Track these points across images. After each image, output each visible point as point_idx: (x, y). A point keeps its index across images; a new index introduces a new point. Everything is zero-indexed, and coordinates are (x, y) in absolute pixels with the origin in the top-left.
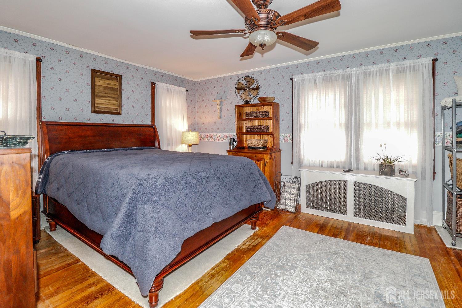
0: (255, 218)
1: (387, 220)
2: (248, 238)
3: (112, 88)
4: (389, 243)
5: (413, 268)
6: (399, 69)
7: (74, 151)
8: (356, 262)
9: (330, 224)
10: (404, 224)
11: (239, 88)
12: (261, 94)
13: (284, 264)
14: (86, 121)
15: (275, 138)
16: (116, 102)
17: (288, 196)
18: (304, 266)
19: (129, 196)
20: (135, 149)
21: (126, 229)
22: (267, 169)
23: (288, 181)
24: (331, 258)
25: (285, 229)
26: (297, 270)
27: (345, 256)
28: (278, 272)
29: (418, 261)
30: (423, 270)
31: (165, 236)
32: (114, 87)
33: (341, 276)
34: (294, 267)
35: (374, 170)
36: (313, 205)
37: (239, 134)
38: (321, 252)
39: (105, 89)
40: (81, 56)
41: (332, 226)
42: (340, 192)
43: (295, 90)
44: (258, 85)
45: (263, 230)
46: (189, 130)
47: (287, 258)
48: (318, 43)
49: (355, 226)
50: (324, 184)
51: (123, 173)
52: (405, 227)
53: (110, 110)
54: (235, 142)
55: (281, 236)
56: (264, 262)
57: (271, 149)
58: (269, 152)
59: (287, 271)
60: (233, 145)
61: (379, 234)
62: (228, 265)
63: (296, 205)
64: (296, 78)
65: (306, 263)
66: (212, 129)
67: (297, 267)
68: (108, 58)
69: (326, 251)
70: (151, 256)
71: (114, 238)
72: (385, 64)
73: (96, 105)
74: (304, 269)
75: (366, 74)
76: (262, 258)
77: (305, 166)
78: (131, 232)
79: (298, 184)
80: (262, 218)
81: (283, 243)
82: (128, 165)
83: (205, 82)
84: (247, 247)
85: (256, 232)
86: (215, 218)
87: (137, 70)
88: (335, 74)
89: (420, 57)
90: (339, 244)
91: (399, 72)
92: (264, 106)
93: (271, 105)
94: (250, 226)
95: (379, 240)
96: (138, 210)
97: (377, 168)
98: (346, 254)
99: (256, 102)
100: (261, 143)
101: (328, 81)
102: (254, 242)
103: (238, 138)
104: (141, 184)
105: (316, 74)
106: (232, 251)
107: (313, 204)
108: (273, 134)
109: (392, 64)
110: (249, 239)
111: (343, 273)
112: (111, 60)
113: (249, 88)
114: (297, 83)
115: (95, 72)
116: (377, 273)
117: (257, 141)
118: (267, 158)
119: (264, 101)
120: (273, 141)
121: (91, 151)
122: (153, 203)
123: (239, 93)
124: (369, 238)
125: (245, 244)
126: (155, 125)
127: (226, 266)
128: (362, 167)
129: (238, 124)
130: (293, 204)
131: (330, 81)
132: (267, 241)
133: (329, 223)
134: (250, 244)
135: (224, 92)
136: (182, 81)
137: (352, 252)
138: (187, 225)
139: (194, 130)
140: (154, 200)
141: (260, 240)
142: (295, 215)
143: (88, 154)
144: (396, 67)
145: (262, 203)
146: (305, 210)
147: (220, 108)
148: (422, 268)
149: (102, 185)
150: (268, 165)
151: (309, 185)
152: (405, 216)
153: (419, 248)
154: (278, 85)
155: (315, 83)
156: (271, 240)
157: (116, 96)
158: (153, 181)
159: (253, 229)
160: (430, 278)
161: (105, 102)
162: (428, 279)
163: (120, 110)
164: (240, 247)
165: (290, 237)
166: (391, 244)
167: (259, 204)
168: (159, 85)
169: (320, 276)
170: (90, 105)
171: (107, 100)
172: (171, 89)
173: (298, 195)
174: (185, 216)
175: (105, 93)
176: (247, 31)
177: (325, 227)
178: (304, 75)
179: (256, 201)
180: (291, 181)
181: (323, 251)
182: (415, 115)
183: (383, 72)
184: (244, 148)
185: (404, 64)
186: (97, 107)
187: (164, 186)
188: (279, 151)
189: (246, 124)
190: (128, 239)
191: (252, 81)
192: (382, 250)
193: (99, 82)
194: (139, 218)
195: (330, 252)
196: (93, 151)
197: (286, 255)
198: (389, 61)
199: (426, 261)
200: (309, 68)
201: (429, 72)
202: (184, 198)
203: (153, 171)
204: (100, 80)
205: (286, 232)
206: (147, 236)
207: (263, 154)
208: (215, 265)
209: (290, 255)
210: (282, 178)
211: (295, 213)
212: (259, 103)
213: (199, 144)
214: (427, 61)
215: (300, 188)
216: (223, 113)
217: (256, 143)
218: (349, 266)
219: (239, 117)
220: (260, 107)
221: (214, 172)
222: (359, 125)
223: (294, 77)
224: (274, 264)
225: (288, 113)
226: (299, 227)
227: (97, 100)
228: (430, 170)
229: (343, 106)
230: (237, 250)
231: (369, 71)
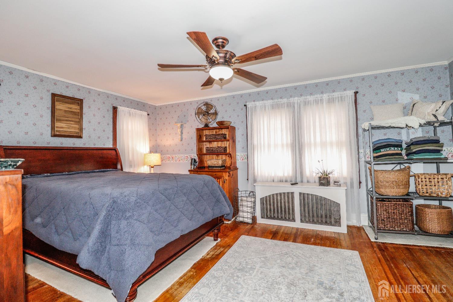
0: (217, 230)
1: (326, 223)
2: (211, 249)
3: (74, 112)
4: (328, 242)
5: (346, 260)
6: (330, 99)
7: (35, 175)
8: (303, 259)
9: (282, 231)
10: (340, 225)
11: (199, 112)
12: (219, 119)
13: (244, 267)
14: (45, 145)
15: (232, 158)
16: (77, 126)
17: (245, 209)
18: (261, 267)
19: (103, 213)
20: (98, 172)
21: (101, 244)
22: (226, 185)
23: (244, 195)
24: (283, 258)
25: (244, 238)
26: (256, 271)
27: (294, 255)
28: (239, 274)
29: (350, 254)
30: (354, 260)
31: (139, 247)
32: (75, 111)
33: (291, 272)
34: (252, 269)
35: (315, 182)
36: (267, 216)
37: (200, 155)
38: (275, 254)
39: (65, 113)
40: (42, 81)
41: (283, 232)
42: (288, 202)
43: (248, 115)
44: (216, 110)
45: (224, 241)
46: (151, 152)
47: (246, 262)
48: (266, 78)
49: (302, 230)
50: (275, 196)
51: (95, 193)
52: (340, 227)
53: (70, 134)
54: (196, 162)
55: (240, 244)
56: (227, 268)
57: (229, 168)
58: (228, 170)
59: (246, 272)
60: (194, 165)
61: (320, 235)
62: (195, 273)
63: (253, 217)
64: (249, 105)
65: (262, 264)
66: (173, 150)
67: (255, 268)
68: (69, 83)
69: (279, 253)
70: (127, 266)
71: (90, 253)
72: (319, 95)
73: (56, 129)
74: (261, 269)
75: (306, 103)
76: (225, 264)
77: (260, 181)
78: (106, 247)
79: (254, 198)
80: (223, 231)
81: (242, 250)
82: (98, 186)
83: (166, 106)
84: (210, 256)
85: (219, 242)
86: (182, 231)
87: (99, 95)
88: (281, 102)
89: (345, 90)
90: (289, 247)
91: (331, 101)
92: (222, 129)
93: (228, 128)
94: (212, 238)
95: (320, 240)
96: (112, 226)
97: (317, 180)
98: (295, 254)
99: (215, 125)
100: (220, 163)
101: (276, 108)
102: (217, 251)
103: (199, 158)
104: (114, 202)
105: (265, 102)
106: (197, 261)
107: (266, 214)
108: (230, 154)
109: (324, 95)
110: (213, 249)
111: (293, 268)
112: (73, 84)
113: (208, 113)
114: (250, 108)
115: (55, 96)
116: (319, 266)
117: (216, 161)
118: (226, 176)
119: (222, 125)
120: (230, 161)
121: (52, 175)
122: (127, 219)
123: (199, 118)
124: (312, 240)
125: (209, 254)
126: (117, 149)
127: (193, 274)
128: (305, 180)
129: (198, 146)
130: (250, 216)
131: (277, 108)
132: (229, 250)
133: (280, 230)
134: (214, 254)
135: (185, 116)
136: (144, 106)
137: (300, 251)
138: (158, 238)
139: (156, 152)
140: (128, 216)
141: (222, 249)
142: (252, 225)
143: (48, 177)
144: (328, 97)
145: (223, 216)
146: (260, 221)
147: (181, 131)
148: (353, 259)
149: (72, 206)
150: (227, 183)
151: (263, 198)
152: (340, 219)
153: (351, 243)
154: (234, 110)
155: (265, 109)
156: (232, 248)
157: (78, 120)
158: (126, 198)
159: (215, 240)
160: (359, 265)
161: (66, 125)
162: (357, 267)
163: (81, 134)
164: (205, 257)
165: (248, 244)
166: (330, 243)
167: (220, 217)
168: (120, 109)
169: (274, 273)
170: (50, 128)
171: (68, 123)
172: (133, 113)
173: (254, 208)
174: (156, 229)
175: (66, 117)
176: (208, 67)
177: (277, 233)
178: (256, 102)
179: (218, 214)
180: (247, 195)
181: (276, 253)
182: (344, 137)
183: (318, 101)
184: (204, 167)
185: (333, 95)
186: (57, 131)
187: (136, 203)
188: (236, 169)
189: (206, 145)
190: (103, 254)
191: (210, 107)
192: (322, 248)
193: (60, 106)
194: (113, 233)
195: (282, 253)
196: (54, 174)
197: (245, 260)
198: (322, 93)
199: (356, 253)
200: (259, 96)
201: (352, 102)
202: (155, 213)
203: (125, 190)
204: (60, 104)
205: (245, 240)
206: (122, 249)
207: (222, 172)
208: (182, 274)
209: (249, 259)
210: (239, 193)
211: (252, 224)
212: (218, 126)
213: (161, 165)
214: (350, 93)
215: (255, 201)
216: (184, 136)
217: (216, 162)
218: (298, 263)
219: (200, 139)
220: (218, 130)
221: (181, 189)
222: (302, 146)
223: (247, 104)
224: (236, 268)
225: (243, 135)
226: (256, 236)
227: (57, 124)
228: (357, 180)
229: (289, 129)
230: (202, 260)
231: (308, 100)
